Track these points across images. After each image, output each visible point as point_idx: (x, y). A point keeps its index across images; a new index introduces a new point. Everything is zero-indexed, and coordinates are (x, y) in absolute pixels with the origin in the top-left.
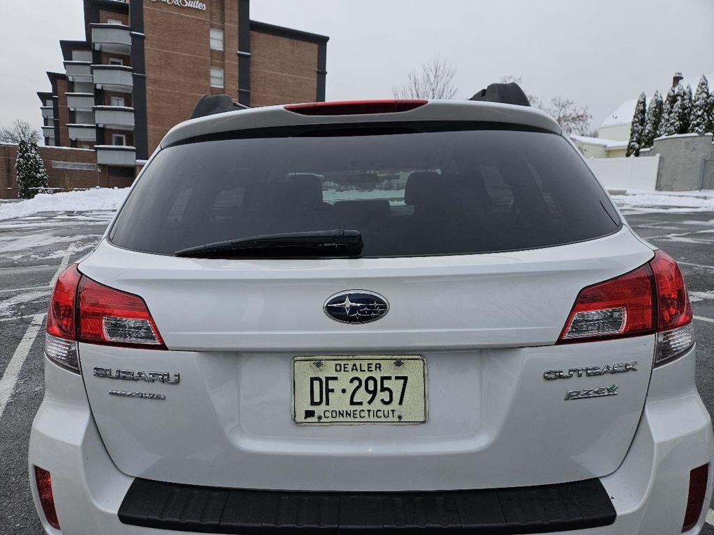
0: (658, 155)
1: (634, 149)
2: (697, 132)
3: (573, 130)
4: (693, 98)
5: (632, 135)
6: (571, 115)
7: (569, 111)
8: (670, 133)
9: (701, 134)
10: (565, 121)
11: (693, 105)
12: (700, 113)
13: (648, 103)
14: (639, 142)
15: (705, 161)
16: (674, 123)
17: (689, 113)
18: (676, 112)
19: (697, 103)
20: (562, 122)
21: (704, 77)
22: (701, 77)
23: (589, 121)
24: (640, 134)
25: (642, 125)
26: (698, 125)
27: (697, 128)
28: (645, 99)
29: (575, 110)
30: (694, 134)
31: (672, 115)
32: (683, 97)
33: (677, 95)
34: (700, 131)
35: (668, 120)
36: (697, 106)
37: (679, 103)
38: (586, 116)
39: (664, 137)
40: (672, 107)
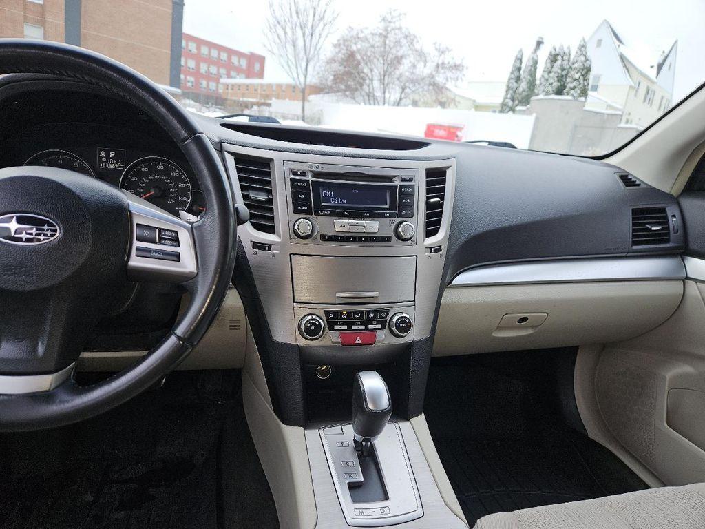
0: (534, 115)
1: (508, 106)
2: (572, 95)
3: (449, 79)
4: (571, 59)
5: (507, 91)
6: (449, 63)
7: (448, 59)
8: (547, 93)
9: (575, 98)
10: (443, 68)
11: (571, 68)
12: (577, 76)
13: (525, 60)
14: (513, 100)
15: (576, 127)
16: (552, 84)
17: (567, 75)
18: (555, 73)
19: (576, 65)
20: (440, 68)
21: (584, 39)
22: (581, 39)
23: (465, 71)
24: (515, 92)
25: (516, 82)
26: (574, 88)
27: (572, 92)
28: (522, 56)
29: (453, 58)
30: (569, 97)
31: (551, 75)
32: (562, 57)
33: (558, 55)
34: (575, 95)
35: (547, 80)
36: (575, 68)
37: (559, 63)
38: (463, 66)
39: (541, 97)
40: (552, 67)
